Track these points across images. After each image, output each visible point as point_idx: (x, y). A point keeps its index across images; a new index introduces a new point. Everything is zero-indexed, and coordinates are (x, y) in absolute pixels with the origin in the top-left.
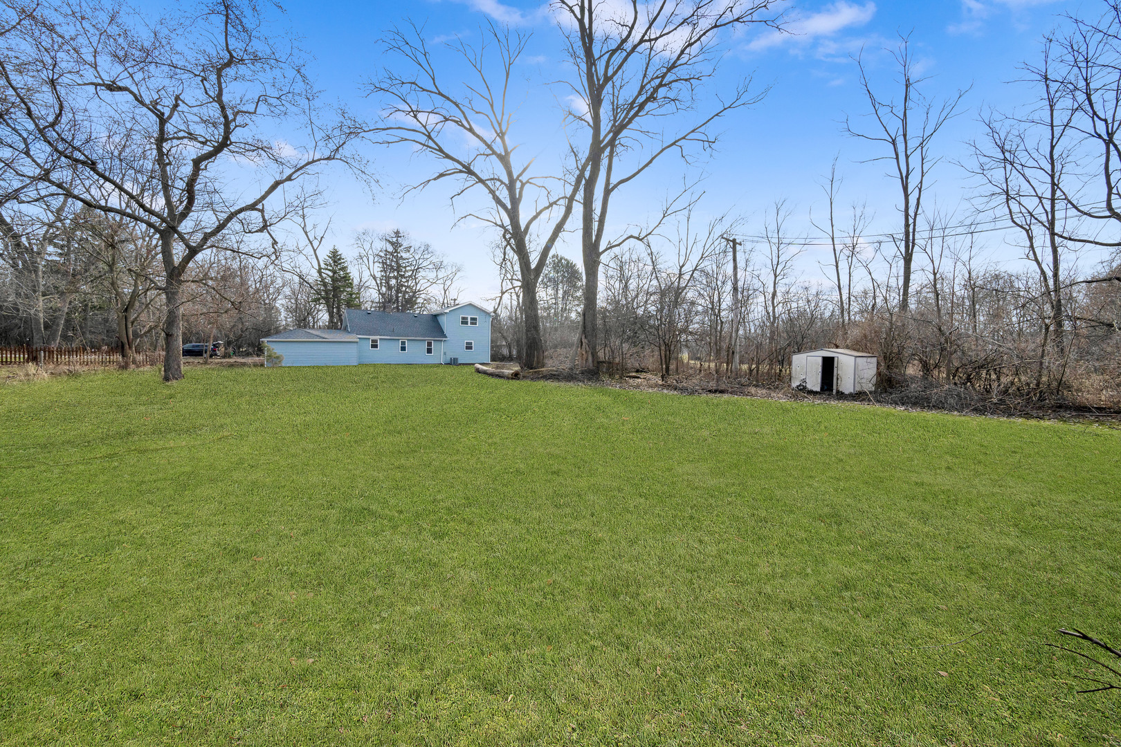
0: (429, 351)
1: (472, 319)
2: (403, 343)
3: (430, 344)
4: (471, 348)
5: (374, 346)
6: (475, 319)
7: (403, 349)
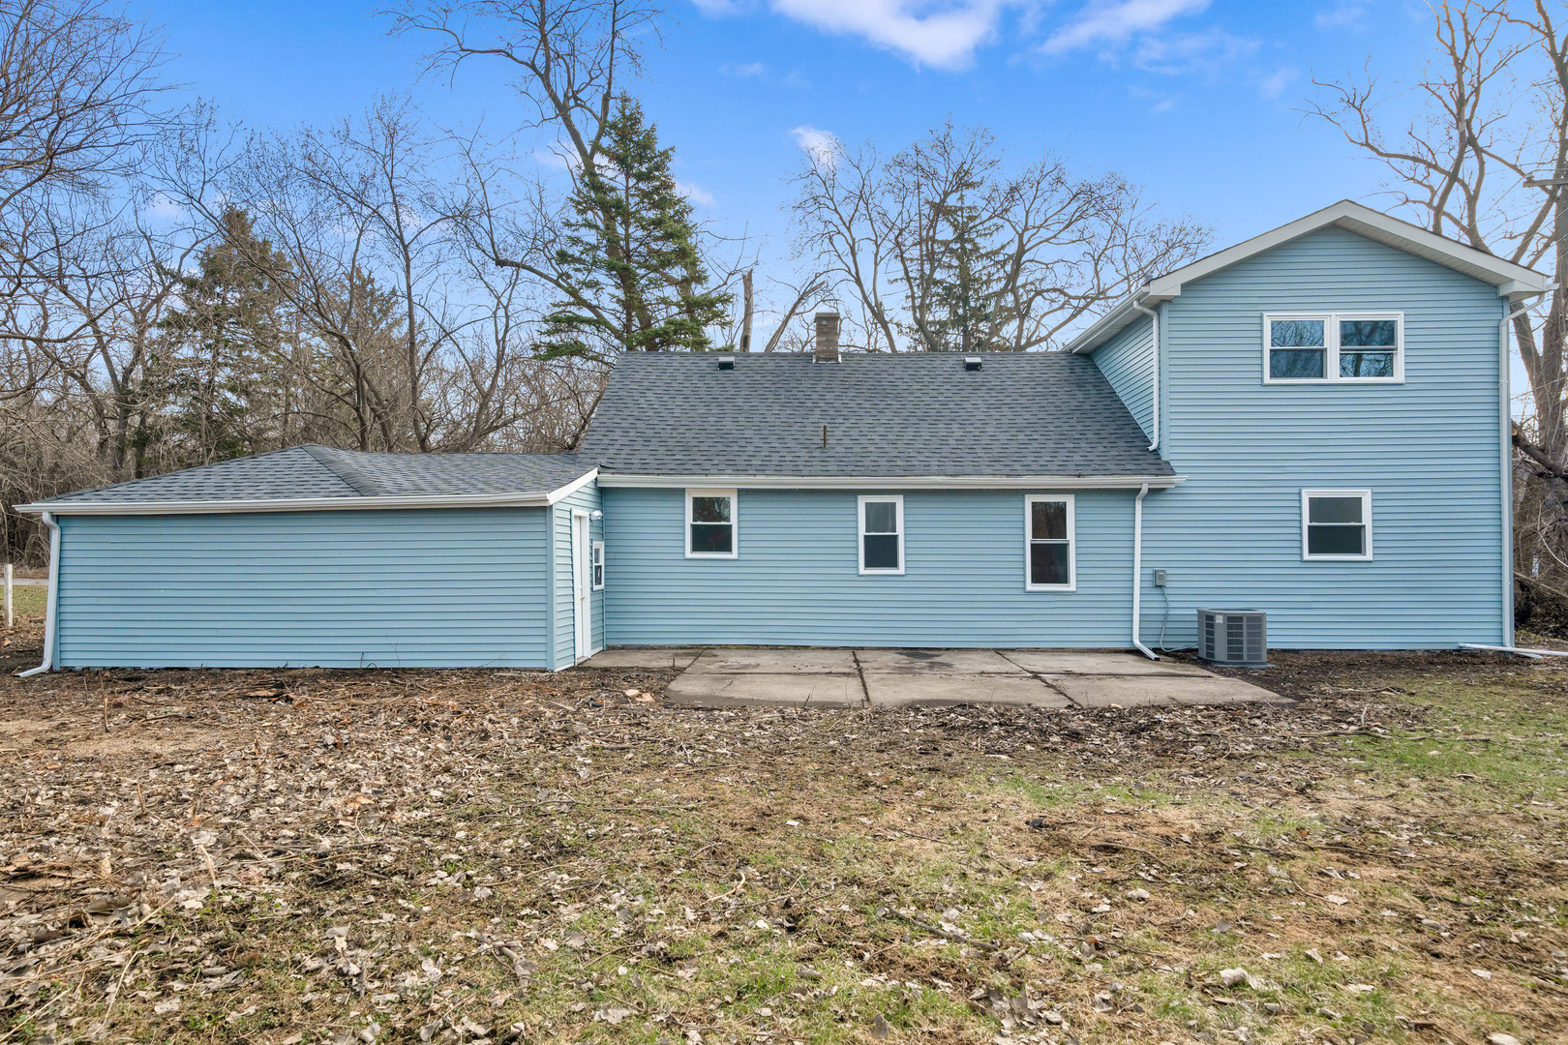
0: (1049, 564)
1: (1354, 333)
2: (881, 516)
3: (1050, 520)
4: (1350, 540)
5: (712, 536)
6: (1385, 332)
7: (882, 552)
